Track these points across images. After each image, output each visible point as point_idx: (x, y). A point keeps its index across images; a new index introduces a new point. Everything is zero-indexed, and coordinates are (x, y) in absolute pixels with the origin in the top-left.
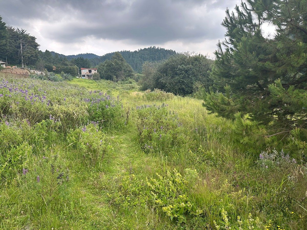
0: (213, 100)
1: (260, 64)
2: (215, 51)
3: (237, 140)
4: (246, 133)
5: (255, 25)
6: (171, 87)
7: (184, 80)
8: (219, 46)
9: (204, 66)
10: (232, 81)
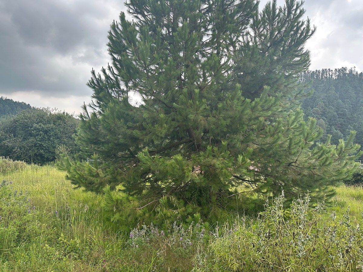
0: (78, 172)
1: (129, 132)
2: (80, 114)
3: (107, 219)
4: (117, 208)
5: (123, 91)
6: (21, 153)
7: (43, 144)
8: (85, 108)
9: (69, 126)
10: (101, 147)
